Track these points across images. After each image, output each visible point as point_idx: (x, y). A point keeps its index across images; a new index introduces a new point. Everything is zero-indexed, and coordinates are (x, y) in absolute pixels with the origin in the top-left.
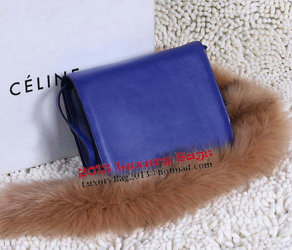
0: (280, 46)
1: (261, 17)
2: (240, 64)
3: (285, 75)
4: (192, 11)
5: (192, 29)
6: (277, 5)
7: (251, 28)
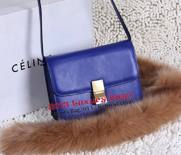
0: (164, 36)
1: (151, 20)
2: (141, 48)
3: (168, 52)
4: (111, 19)
5: (112, 29)
6: (160, 12)
7: (146, 26)
